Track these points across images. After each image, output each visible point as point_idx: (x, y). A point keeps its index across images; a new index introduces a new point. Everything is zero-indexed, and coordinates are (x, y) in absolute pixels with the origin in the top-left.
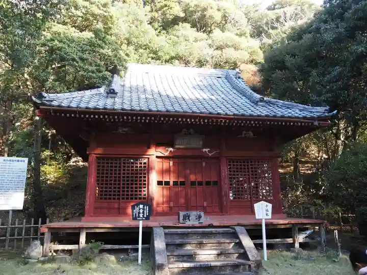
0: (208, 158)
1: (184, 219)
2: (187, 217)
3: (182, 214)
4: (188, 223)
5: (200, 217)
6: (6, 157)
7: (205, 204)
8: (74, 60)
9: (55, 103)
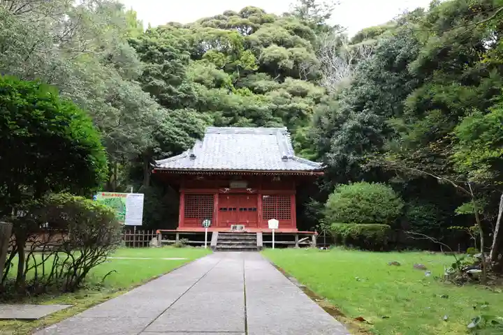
0: (251, 194)
1: (233, 228)
2: (235, 228)
3: (232, 226)
4: (235, 231)
5: (242, 228)
6: (132, 194)
7: (248, 221)
8: (170, 133)
9: (162, 166)
